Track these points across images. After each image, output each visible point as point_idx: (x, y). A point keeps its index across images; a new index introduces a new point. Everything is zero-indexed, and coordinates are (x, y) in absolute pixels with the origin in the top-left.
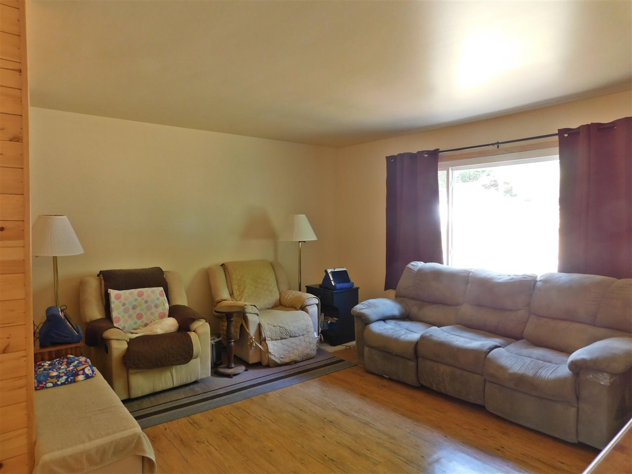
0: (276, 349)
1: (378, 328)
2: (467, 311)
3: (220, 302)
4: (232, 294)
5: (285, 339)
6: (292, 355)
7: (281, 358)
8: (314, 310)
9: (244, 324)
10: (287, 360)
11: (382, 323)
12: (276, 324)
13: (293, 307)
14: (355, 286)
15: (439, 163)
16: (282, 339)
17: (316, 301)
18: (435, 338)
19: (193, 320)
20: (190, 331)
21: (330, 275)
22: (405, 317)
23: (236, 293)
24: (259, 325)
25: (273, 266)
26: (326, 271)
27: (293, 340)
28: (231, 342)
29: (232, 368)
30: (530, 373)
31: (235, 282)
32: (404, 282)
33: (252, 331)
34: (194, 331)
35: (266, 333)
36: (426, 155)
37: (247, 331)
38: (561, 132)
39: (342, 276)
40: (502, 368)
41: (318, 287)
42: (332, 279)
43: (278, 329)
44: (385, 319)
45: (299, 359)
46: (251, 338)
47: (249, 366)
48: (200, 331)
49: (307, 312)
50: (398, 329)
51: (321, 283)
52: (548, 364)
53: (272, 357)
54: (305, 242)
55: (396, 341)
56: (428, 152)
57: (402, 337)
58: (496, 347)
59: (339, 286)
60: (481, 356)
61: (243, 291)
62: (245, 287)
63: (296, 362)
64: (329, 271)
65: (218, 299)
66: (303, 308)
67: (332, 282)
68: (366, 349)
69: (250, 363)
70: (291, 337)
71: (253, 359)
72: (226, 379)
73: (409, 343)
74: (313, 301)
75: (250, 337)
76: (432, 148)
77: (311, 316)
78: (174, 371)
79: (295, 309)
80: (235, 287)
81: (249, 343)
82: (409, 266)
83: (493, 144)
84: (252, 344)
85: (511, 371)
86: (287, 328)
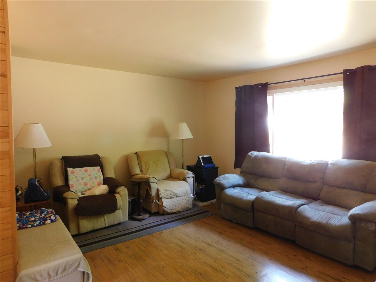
0: (168, 204)
1: (230, 192)
2: (282, 182)
3: (134, 175)
4: (141, 171)
5: (173, 198)
6: (177, 208)
7: (171, 209)
8: (191, 180)
9: (148, 188)
10: (174, 211)
11: (232, 189)
12: (167, 189)
13: (178, 179)
14: (216, 166)
15: (268, 91)
16: (171, 198)
17: (193, 175)
18: (265, 199)
19: (118, 186)
20: (116, 193)
21: (201, 159)
22: (246, 185)
23: (144, 170)
24: (158, 190)
25: (167, 154)
26: (198, 157)
27: (178, 199)
28: (141, 200)
29: (141, 215)
30: (324, 221)
31: (143, 164)
32: (245, 164)
33: (153, 193)
34: (118, 193)
35: (162, 194)
36: (260, 86)
37: (150, 193)
38: (345, 71)
39: (208, 160)
40: (306, 218)
41: (194, 167)
42: (202, 162)
43: (169, 192)
44: (234, 187)
45: (181, 210)
46: (153, 197)
47: (152, 214)
48: (121, 193)
49: (187, 181)
50: (242, 192)
51: (196, 164)
52: (335, 216)
53: (166, 209)
54: (186, 139)
55: (240, 200)
56: (261, 85)
57: (245, 198)
58: (303, 205)
59: (206, 166)
60: (293, 211)
61: (148, 169)
62: (149, 167)
63: (180, 212)
64: (200, 157)
65: (133, 173)
66: (184, 180)
67: (202, 164)
68: (222, 205)
69: (152, 212)
70: (177, 197)
71: (154, 210)
72: (138, 222)
73: (249, 201)
74: (190, 175)
75: (152, 197)
76: (264, 82)
77: (189, 184)
78: (106, 217)
79: (180, 179)
80: (144, 167)
81: (151, 201)
82: (249, 154)
83: (301, 79)
84: (153, 201)
85: (312, 220)
86: (175, 191)
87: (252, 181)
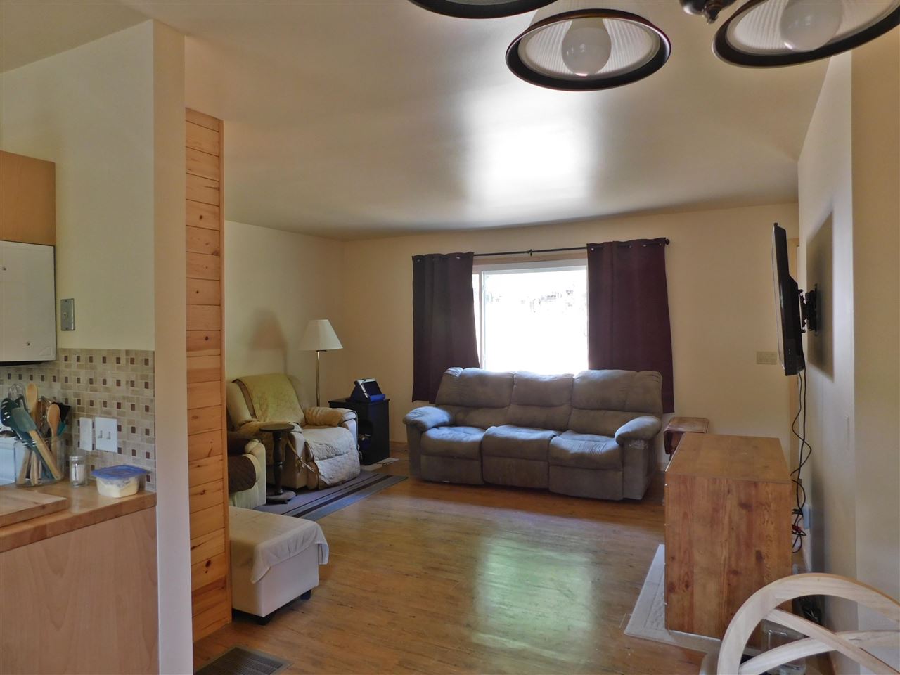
0: (325, 469)
1: (434, 434)
2: (513, 410)
3: (244, 424)
4: (253, 414)
5: (331, 457)
6: (340, 474)
7: (331, 478)
8: (353, 425)
9: (289, 443)
10: (336, 481)
11: (435, 430)
12: (321, 442)
13: (325, 425)
14: (387, 398)
15: (474, 266)
16: (328, 458)
17: (353, 415)
18: (499, 436)
19: (248, 441)
20: (245, 453)
21: (362, 387)
22: (453, 423)
23: (258, 413)
24: (306, 444)
25: (291, 380)
26: (356, 383)
27: (338, 458)
28: (279, 465)
29: (281, 494)
30: (587, 451)
31: (255, 400)
32: (444, 390)
33: (299, 451)
34: (249, 453)
35: (314, 452)
36: (458, 258)
37: (295, 451)
38: (590, 246)
39: (373, 387)
40: (564, 451)
41: (345, 401)
42: (364, 391)
43: (324, 447)
44: (437, 426)
45: (346, 479)
46: (299, 459)
47: (299, 491)
48: (257, 452)
49: (347, 427)
50: (456, 433)
51: (350, 395)
52: (598, 443)
53: (322, 478)
54: (326, 351)
55: (460, 443)
56: (461, 255)
57: (465, 439)
58: (554, 436)
59: (373, 398)
60: (545, 445)
61: (266, 410)
62: (267, 406)
63: (343, 482)
64: (360, 382)
65: (242, 420)
66: (342, 424)
67: (366, 394)
68: (423, 458)
69: (297, 488)
70: (336, 455)
71: (300, 481)
72: (281, 505)
73: (474, 443)
74: (350, 415)
75: (297, 458)
76: (465, 251)
77: (351, 432)
78: (235, 498)
79: (330, 425)
80: (257, 407)
81: (296, 465)
83: (528, 252)
84: (300, 466)
85: (572, 452)
86: (333, 445)
87: (460, 416)
